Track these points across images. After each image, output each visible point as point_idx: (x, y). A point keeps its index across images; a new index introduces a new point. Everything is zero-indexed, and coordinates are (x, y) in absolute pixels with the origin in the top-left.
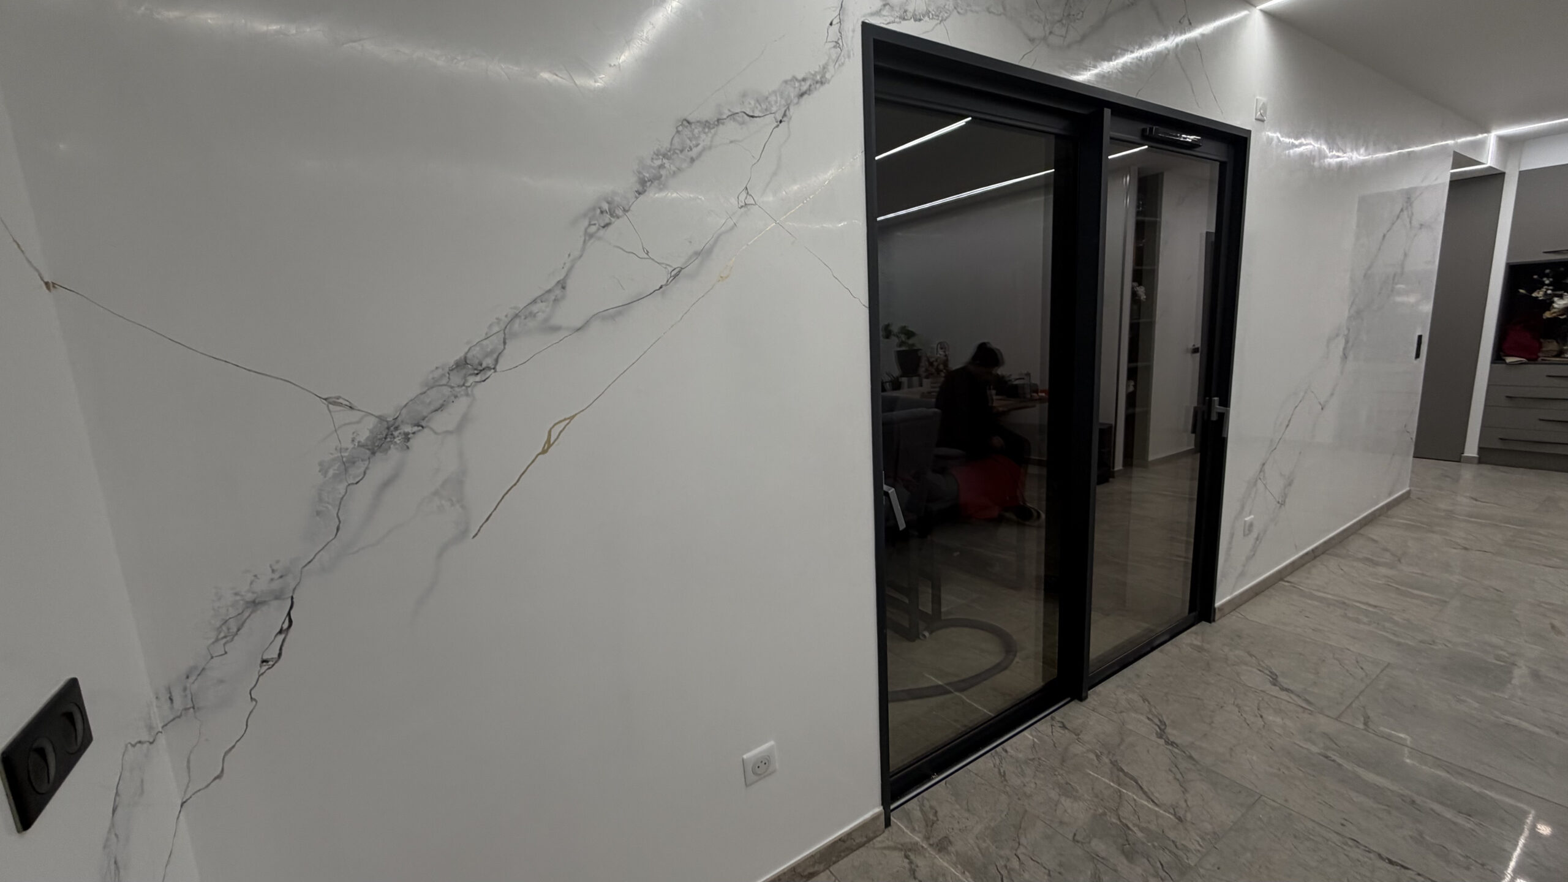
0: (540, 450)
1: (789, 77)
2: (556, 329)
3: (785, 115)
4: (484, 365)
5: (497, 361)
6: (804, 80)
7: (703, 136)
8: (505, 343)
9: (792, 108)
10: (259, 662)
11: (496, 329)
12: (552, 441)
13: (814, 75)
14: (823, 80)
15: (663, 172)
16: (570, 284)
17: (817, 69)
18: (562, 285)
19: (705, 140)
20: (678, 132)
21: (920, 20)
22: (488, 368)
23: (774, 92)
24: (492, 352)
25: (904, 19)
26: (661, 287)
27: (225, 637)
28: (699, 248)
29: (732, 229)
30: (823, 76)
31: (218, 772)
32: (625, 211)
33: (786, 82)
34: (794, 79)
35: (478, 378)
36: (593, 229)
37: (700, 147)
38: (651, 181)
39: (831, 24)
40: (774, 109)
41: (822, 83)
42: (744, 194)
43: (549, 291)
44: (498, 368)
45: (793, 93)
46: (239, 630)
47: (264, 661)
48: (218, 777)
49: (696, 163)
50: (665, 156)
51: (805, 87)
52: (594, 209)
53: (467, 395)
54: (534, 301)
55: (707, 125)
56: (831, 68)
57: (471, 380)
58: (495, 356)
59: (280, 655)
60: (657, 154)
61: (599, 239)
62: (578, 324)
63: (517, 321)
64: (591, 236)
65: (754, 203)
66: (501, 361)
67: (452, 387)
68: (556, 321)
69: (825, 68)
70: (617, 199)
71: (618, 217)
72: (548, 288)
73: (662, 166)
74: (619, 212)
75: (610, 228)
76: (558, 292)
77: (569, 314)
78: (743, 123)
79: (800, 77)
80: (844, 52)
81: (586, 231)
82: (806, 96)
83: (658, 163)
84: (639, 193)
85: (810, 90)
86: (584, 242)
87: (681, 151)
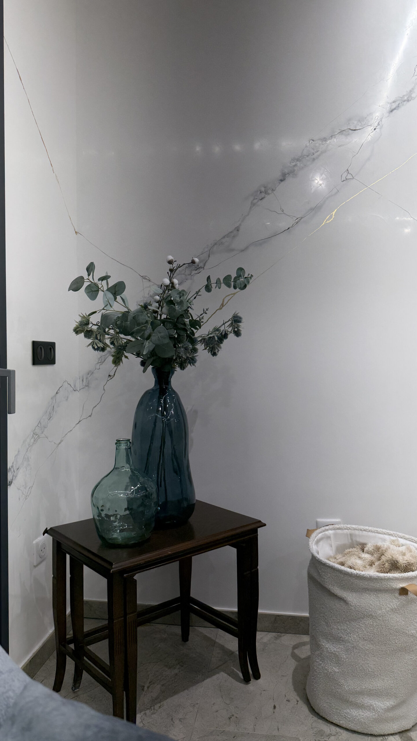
0: (218, 308)
2: (232, 250)
3: (378, 125)
4: (199, 266)
6: (395, 102)
8: (209, 256)
11: (206, 250)
12: (224, 304)
13: (403, 97)
16: (241, 229)
19: (322, 147)
20: (306, 146)
22: (201, 267)
24: (204, 260)
26: (289, 229)
27: (100, 362)
28: (314, 206)
29: (336, 193)
30: (410, 96)
31: (90, 414)
32: (273, 190)
35: (196, 272)
36: (256, 201)
37: (318, 153)
38: (288, 174)
42: (346, 174)
44: (205, 268)
46: (104, 361)
47: (109, 376)
49: (316, 161)
50: (298, 160)
52: (257, 191)
54: (224, 237)
55: (324, 140)
56: (416, 90)
57: (194, 272)
58: (204, 262)
59: (114, 375)
60: (293, 160)
61: (258, 206)
62: (243, 248)
63: (216, 246)
64: (254, 204)
65: (352, 177)
66: (206, 264)
67: (186, 275)
68: (232, 246)
69: (411, 91)
70: (269, 185)
71: (269, 194)
72: (231, 231)
74: (270, 192)
75: (264, 200)
76: (235, 232)
77: (239, 243)
78: (348, 135)
79: (392, 101)
81: (252, 202)
82: (395, 111)
83: (294, 164)
84: (281, 181)
85: (398, 107)
86: (251, 208)
87: (308, 156)
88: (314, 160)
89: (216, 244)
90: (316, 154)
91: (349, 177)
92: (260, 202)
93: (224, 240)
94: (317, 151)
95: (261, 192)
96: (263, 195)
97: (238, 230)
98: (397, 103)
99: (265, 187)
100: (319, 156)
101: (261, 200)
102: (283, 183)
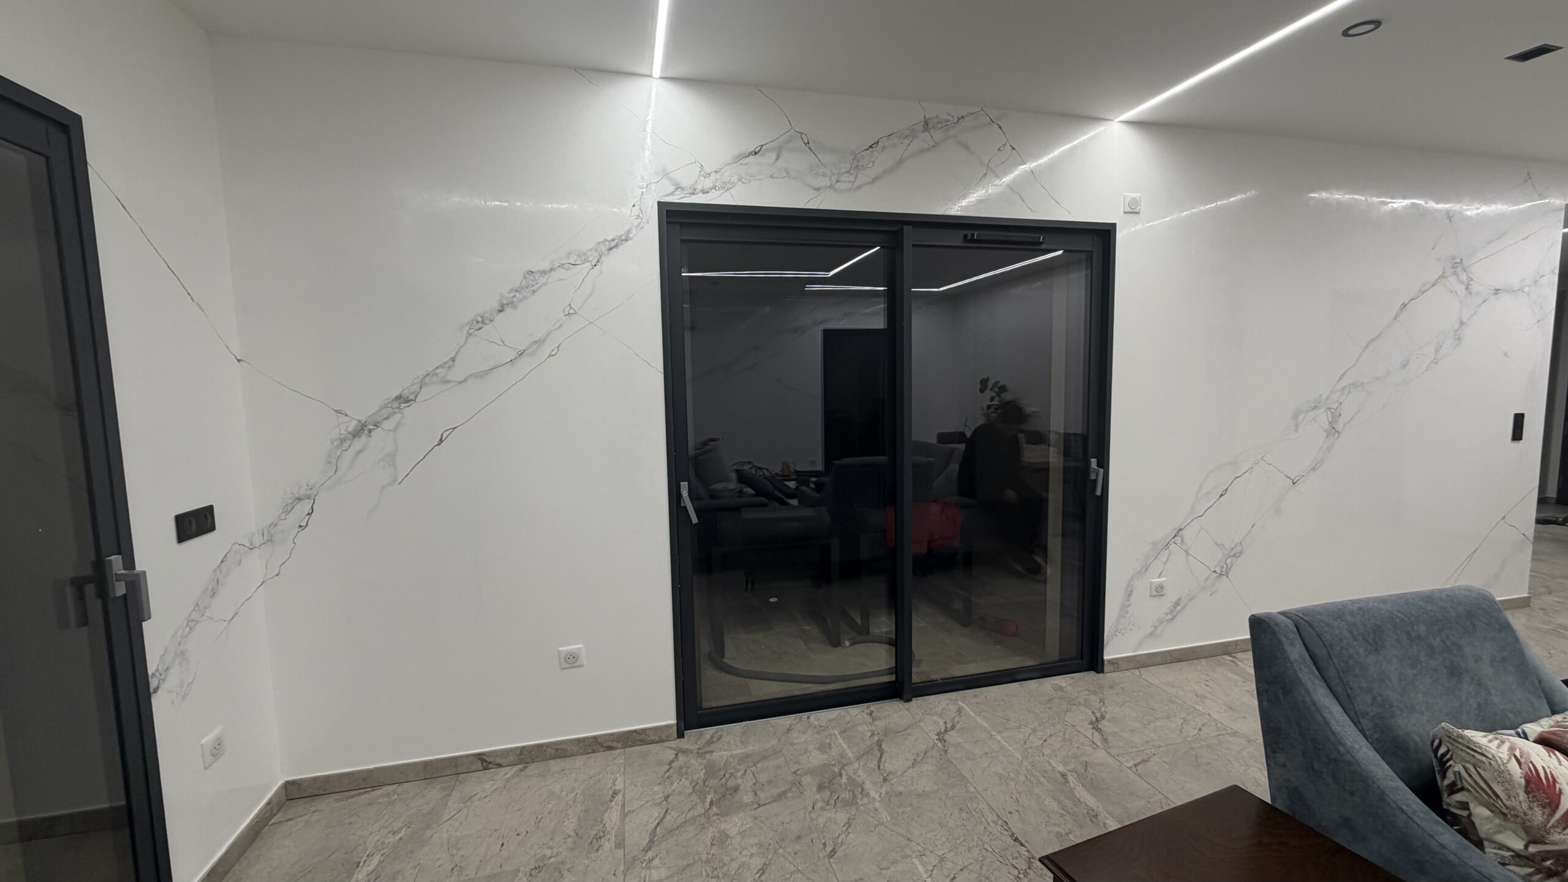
0: (436, 443)
1: (601, 240)
2: (447, 382)
3: (598, 261)
4: (410, 399)
5: (416, 397)
6: (613, 240)
7: (542, 278)
8: (421, 388)
9: (603, 258)
10: (298, 526)
11: (417, 381)
12: (443, 439)
13: (622, 236)
14: (628, 238)
15: (515, 299)
16: (457, 359)
17: (623, 233)
19: (542, 280)
20: (525, 278)
21: (708, 192)
22: (412, 400)
23: (591, 250)
24: (414, 392)
25: (694, 194)
26: (511, 361)
27: (286, 512)
28: (536, 339)
29: (559, 328)
30: (628, 236)
31: (277, 572)
32: (491, 320)
33: (599, 243)
34: (606, 240)
35: (406, 405)
36: (472, 331)
37: (539, 285)
38: (507, 304)
39: (634, 206)
40: (591, 259)
41: (626, 240)
42: (568, 308)
43: (446, 363)
44: (417, 400)
45: (604, 248)
46: (291, 510)
47: (300, 526)
48: (277, 575)
49: (536, 293)
50: (516, 291)
51: (613, 244)
52: (473, 321)
53: (400, 413)
54: (437, 368)
55: (544, 273)
56: (634, 231)
57: (403, 405)
58: (415, 394)
59: (307, 525)
60: (512, 290)
61: (475, 335)
62: (462, 379)
63: (428, 378)
64: (471, 334)
65: (574, 312)
66: (418, 397)
67: (393, 409)
68: (449, 378)
69: (629, 232)
70: (487, 315)
71: (487, 324)
72: (445, 361)
73: (515, 296)
74: (487, 322)
75: (482, 330)
76: (451, 363)
77: (456, 374)
78: (569, 268)
79: (609, 238)
80: (644, 220)
81: (468, 333)
82: (615, 249)
83: (513, 294)
84: (500, 311)
85: (616, 246)
86: (467, 338)
87: (527, 288)
88: (534, 292)
89: (428, 375)
90: (536, 287)
91: (572, 311)
92: (477, 332)
93: (438, 371)
94: (537, 283)
95: (477, 322)
96: (480, 325)
97: (454, 361)
98: (616, 242)
99: (481, 317)
100: (539, 288)
101: (478, 330)
102: (501, 314)
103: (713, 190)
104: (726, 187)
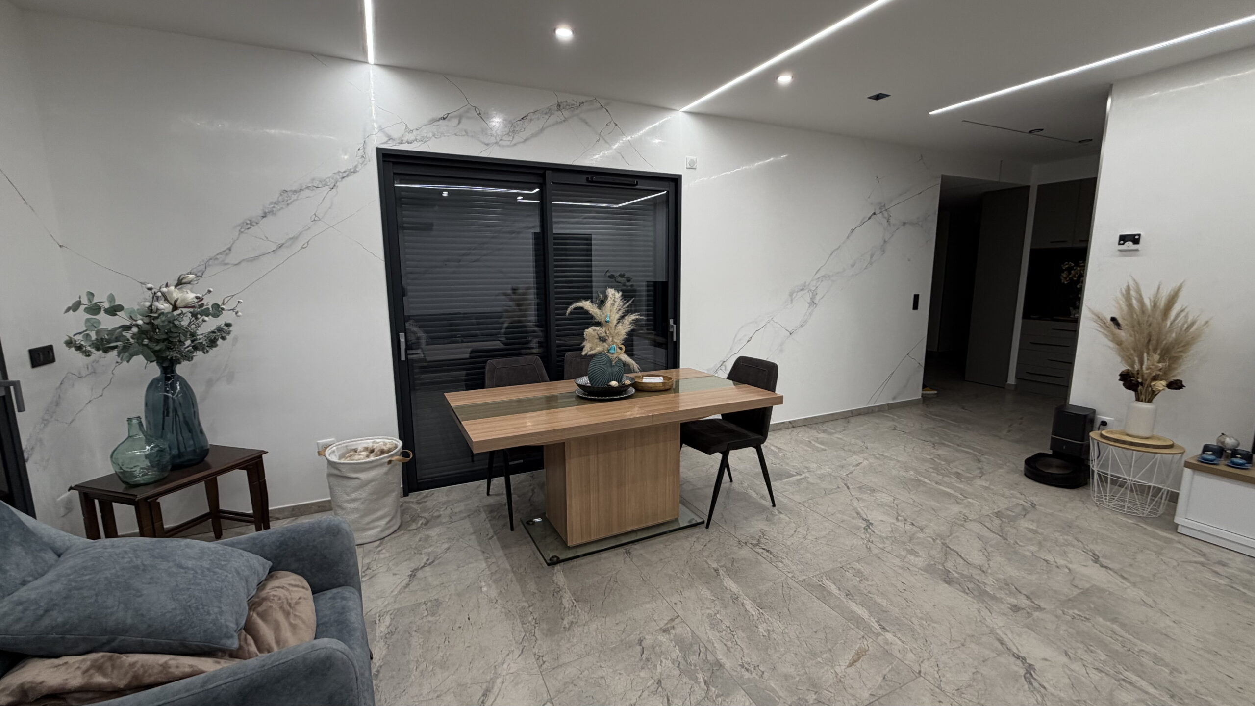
1: (336, 171)
2: (226, 264)
3: (335, 186)
5: (202, 274)
6: (345, 172)
7: (293, 196)
8: (206, 268)
9: (338, 183)
10: (115, 362)
11: (202, 263)
12: (225, 303)
13: (350, 169)
15: (274, 209)
16: (233, 249)
17: (352, 167)
18: (230, 249)
19: (294, 197)
20: (281, 195)
21: (411, 143)
22: (199, 276)
23: (329, 178)
24: (201, 271)
25: (401, 143)
26: (273, 251)
28: (291, 236)
29: (308, 229)
30: (355, 170)
31: (100, 394)
32: (257, 223)
33: (335, 173)
34: (339, 172)
36: (242, 230)
37: (292, 200)
38: (269, 212)
39: (359, 149)
40: (329, 184)
41: (354, 172)
42: (314, 217)
43: (224, 251)
44: (203, 276)
45: (338, 177)
47: (117, 362)
48: (101, 396)
49: (290, 206)
50: (275, 204)
51: (345, 174)
52: (243, 223)
54: (218, 254)
55: (295, 192)
56: (360, 166)
60: (271, 203)
61: (246, 233)
62: (237, 262)
63: (211, 261)
64: (242, 232)
66: (204, 274)
68: (226, 261)
69: (356, 167)
70: (254, 220)
71: (253, 225)
72: (224, 250)
73: (274, 207)
74: (254, 224)
75: (250, 230)
76: (228, 251)
77: (232, 259)
78: (313, 190)
79: (342, 171)
80: (367, 159)
81: (240, 231)
82: (345, 178)
83: (272, 206)
84: (263, 217)
85: (347, 176)
86: (239, 234)
87: (283, 201)
88: (288, 204)
89: (211, 259)
90: (289, 202)
91: (317, 219)
92: (247, 231)
93: (218, 257)
94: (290, 199)
95: (247, 224)
96: (249, 226)
98: (347, 173)
99: (250, 220)
100: (291, 203)
101: (248, 229)
102: (265, 218)
103: (415, 142)
104: (424, 140)
